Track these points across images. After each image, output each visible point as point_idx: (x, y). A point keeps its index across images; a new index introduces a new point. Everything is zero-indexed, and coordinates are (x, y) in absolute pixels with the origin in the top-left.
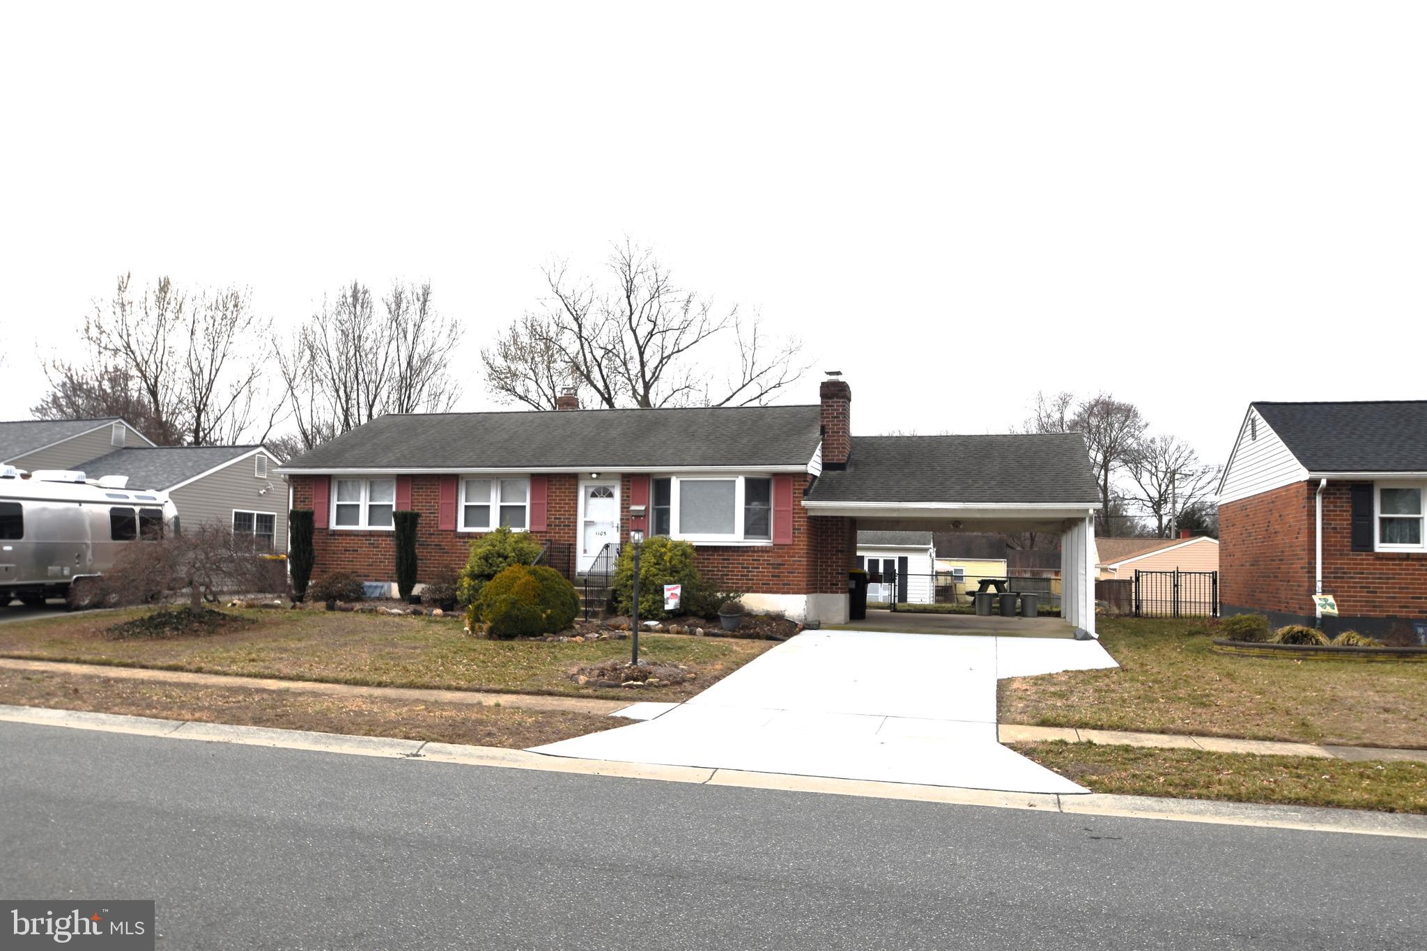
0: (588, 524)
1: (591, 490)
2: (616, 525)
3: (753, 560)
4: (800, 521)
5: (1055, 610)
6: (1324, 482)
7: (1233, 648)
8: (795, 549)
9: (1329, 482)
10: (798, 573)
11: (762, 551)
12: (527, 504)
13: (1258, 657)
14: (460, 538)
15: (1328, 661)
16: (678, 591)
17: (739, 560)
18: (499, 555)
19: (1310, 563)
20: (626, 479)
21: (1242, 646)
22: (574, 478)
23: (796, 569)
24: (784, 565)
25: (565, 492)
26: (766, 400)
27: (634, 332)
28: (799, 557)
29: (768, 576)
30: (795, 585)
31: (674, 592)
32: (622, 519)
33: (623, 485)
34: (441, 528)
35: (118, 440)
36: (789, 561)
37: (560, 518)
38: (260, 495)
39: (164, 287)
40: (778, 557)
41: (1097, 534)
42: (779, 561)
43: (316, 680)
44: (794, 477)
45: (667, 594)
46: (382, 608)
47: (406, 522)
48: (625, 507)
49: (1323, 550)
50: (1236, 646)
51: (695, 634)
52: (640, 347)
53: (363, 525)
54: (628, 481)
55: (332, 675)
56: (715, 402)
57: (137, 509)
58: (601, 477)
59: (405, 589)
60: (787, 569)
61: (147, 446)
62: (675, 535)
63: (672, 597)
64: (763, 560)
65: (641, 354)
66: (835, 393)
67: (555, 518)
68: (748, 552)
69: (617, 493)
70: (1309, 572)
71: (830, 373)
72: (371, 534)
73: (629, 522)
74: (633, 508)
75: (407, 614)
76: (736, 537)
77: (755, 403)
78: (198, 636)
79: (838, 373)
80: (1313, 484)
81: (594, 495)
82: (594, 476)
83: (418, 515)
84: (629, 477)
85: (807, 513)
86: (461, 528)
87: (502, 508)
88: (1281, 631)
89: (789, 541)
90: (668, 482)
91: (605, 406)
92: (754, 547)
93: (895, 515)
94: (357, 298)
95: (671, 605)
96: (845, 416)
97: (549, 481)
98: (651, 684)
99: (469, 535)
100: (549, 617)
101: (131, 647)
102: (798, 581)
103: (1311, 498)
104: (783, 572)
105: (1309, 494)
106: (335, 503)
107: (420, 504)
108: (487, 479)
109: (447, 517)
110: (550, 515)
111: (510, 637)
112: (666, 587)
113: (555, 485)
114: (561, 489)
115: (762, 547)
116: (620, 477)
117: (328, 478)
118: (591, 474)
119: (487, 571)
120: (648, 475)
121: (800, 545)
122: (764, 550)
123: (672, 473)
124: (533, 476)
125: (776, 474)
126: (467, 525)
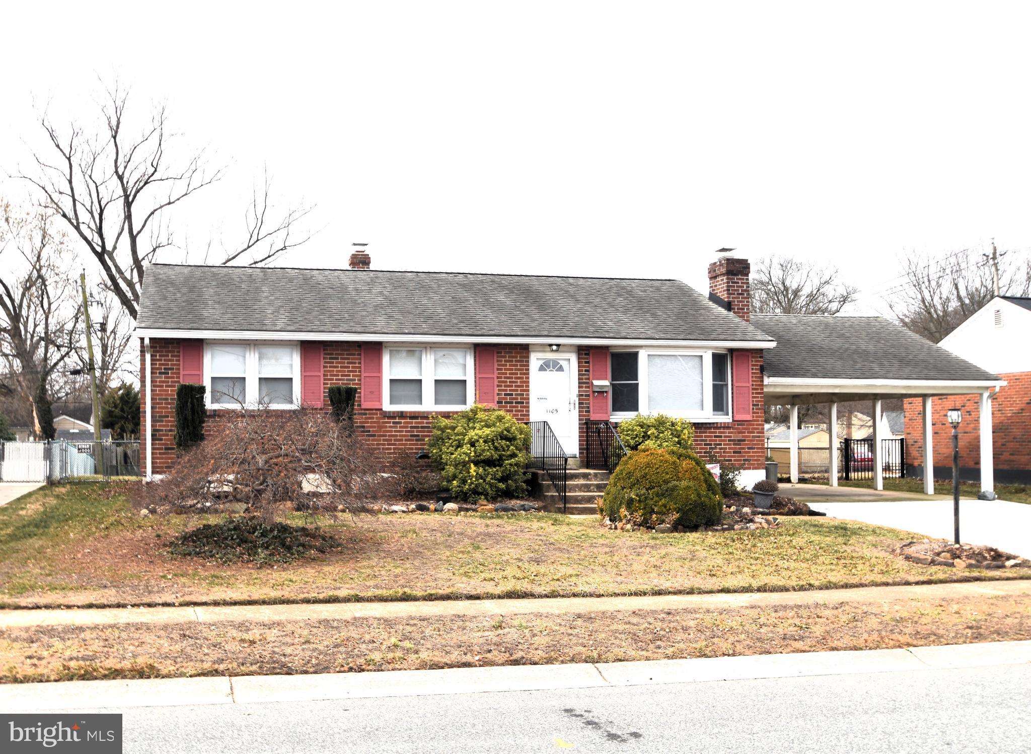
0: (539, 400)
1: (541, 362)
2: (572, 402)
3: (715, 437)
4: (758, 397)
8: (753, 425)
10: (757, 448)
11: (724, 428)
12: (470, 379)
14: (389, 417)
16: (717, 471)
17: (702, 436)
18: (503, 437)
20: (583, 352)
22: (525, 349)
23: (756, 444)
24: (744, 440)
25: (516, 365)
28: (758, 433)
29: (730, 452)
30: (755, 460)
32: (580, 395)
33: (579, 358)
34: (365, 405)
36: (749, 436)
37: (512, 395)
40: (739, 433)
42: (740, 436)
44: (752, 353)
48: (583, 382)
52: (126, 196)
53: (253, 403)
54: (588, 354)
58: (561, 348)
60: (746, 444)
62: (645, 411)
64: (725, 437)
66: (740, 270)
67: (505, 395)
68: (710, 428)
69: (571, 363)
71: (722, 251)
72: (268, 414)
73: (591, 399)
74: (594, 383)
76: (705, 414)
79: (732, 250)
81: (542, 369)
82: (554, 348)
84: (588, 350)
85: (762, 389)
86: (387, 407)
87: (436, 382)
89: (748, 417)
90: (635, 356)
92: (717, 423)
97: (498, 353)
99: (402, 415)
102: (758, 456)
104: (744, 448)
106: (209, 375)
108: (415, 349)
109: (372, 393)
110: (499, 390)
111: (694, 528)
113: (505, 357)
114: (512, 361)
115: (725, 423)
116: (576, 349)
118: (551, 345)
121: (758, 421)
122: (726, 426)
123: (641, 347)
124: (477, 347)
125: (732, 351)
126: (392, 402)
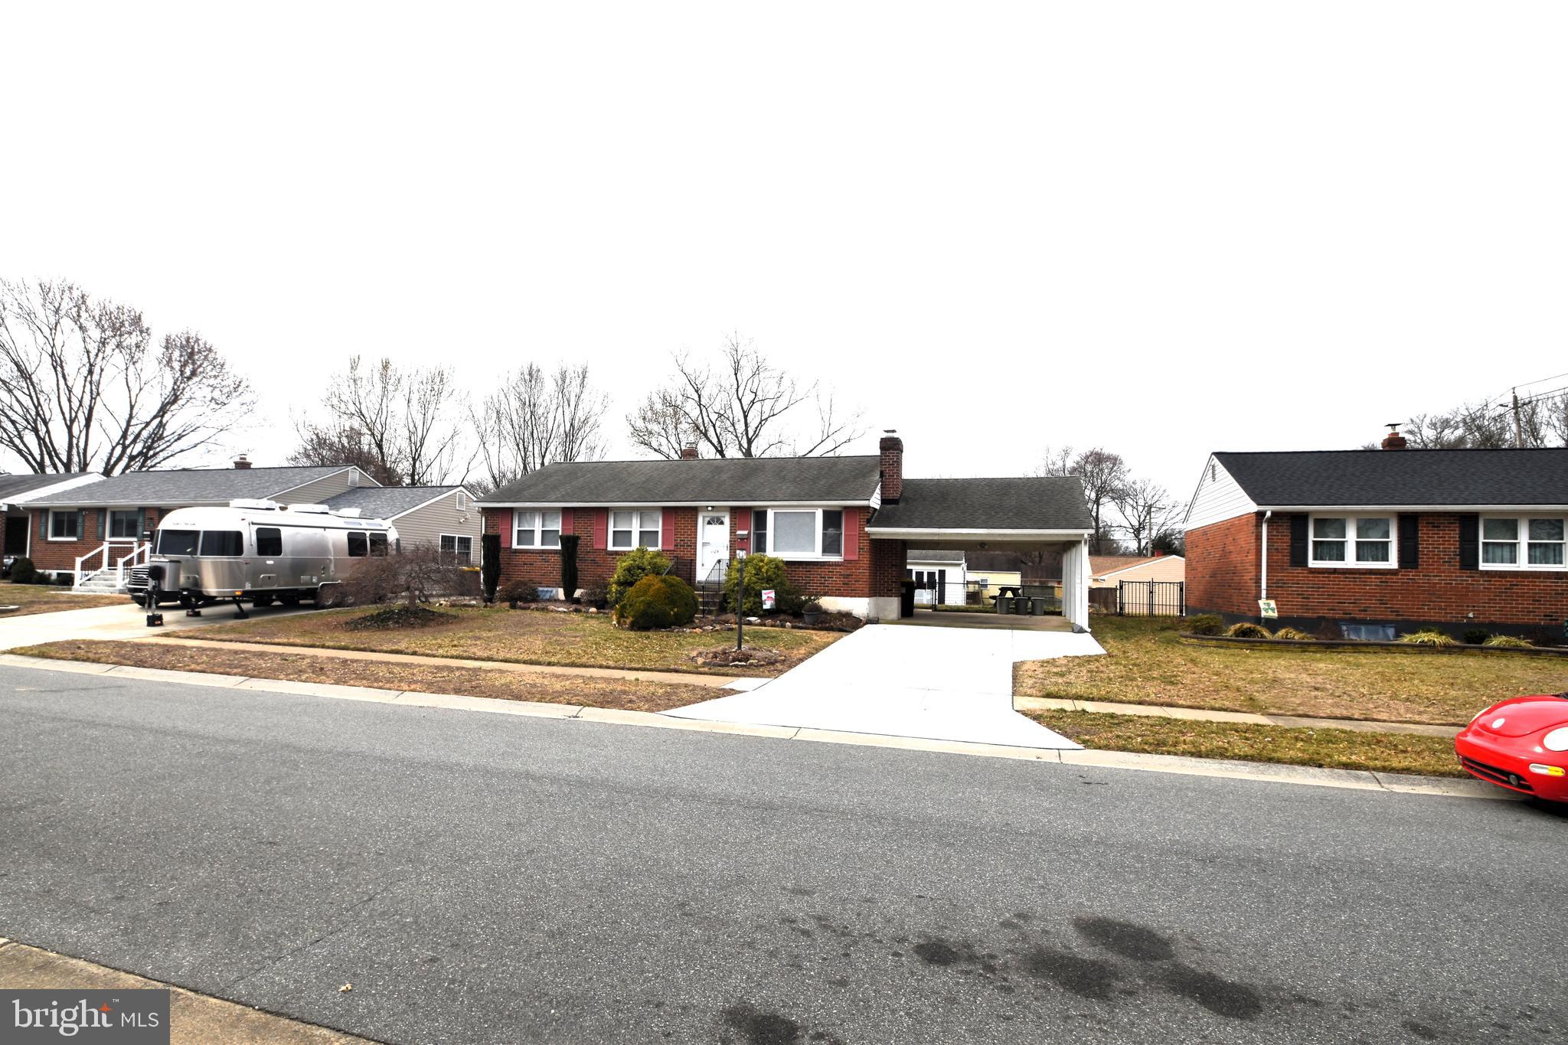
0: (704, 544)
1: (707, 519)
2: (726, 545)
3: (829, 572)
4: (864, 543)
5: (1057, 610)
6: (1269, 514)
7: (1196, 640)
8: (860, 563)
9: (1274, 513)
10: (863, 582)
12: (660, 530)
13: (1215, 647)
14: (610, 555)
15: (1270, 650)
16: (773, 595)
17: (818, 571)
18: (639, 568)
19: (1257, 576)
20: (734, 511)
21: (1203, 639)
22: (695, 511)
23: (861, 578)
24: (852, 575)
25: (688, 521)
26: (839, 452)
27: (740, 400)
28: (863, 570)
29: (840, 584)
30: (861, 590)
31: (770, 595)
32: (730, 541)
33: (731, 515)
34: (596, 547)
35: (353, 482)
36: (856, 572)
37: (684, 540)
38: (460, 523)
39: (386, 366)
40: (848, 569)
41: (1090, 553)
42: (848, 572)
43: (501, 661)
44: (860, 510)
45: (764, 597)
46: (552, 607)
47: (570, 543)
48: (732, 532)
49: (1268, 566)
50: (1198, 638)
51: (785, 627)
52: (744, 412)
53: (537, 545)
54: (736, 513)
55: (514, 657)
56: (800, 454)
57: (368, 533)
58: (715, 509)
59: (569, 594)
60: (854, 578)
61: (375, 486)
62: (770, 553)
63: (768, 599)
64: (836, 572)
65: (746, 417)
66: (891, 446)
67: (681, 540)
68: (825, 566)
69: (727, 520)
70: (1256, 583)
71: (887, 431)
72: (543, 552)
73: (736, 543)
74: (739, 532)
75: (571, 612)
76: (816, 554)
77: (831, 454)
78: (414, 628)
79: (894, 431)
80: (1260, 515)
81: (709, 523)
82: (710, 508)
83: (578, 538)
84: (736, 510)
85: (869, 537)
86: (611, 547)
87: (641, 532)
88: (1233, 628)
89: (856, 558)
90: (765, 513)
91: (719, 456)
92: (830, 562)
93: (936, 538)
94: (532, 376)
95: (767, 606)
96: (898, 464)
97: (676, 512)
98: (751, 664)
99: (617, 553)
100: (675, 614)
101: (363, 637)
102: (862, 587)
103: (1259, 526)
104: (851, 581)
105: (1257, 522)
106: (516, 529)
107: (579, 530)
108: (630, 511)
109: (600, 539)
110: (677, 537)
111: (646, 629)
112: (763, 592)
113: (681, 515)
114: (685, 518)
115: (835, 562)
116: (729, 509)
117: (511, 510)
118: (708, 507)
119: (630, 579)
120: (750, 508)
121: (864, 561)
122: (836, 564)
123: (768, 507)
124: (664, 509)
125: (846, 508)
126: (614, 545)
